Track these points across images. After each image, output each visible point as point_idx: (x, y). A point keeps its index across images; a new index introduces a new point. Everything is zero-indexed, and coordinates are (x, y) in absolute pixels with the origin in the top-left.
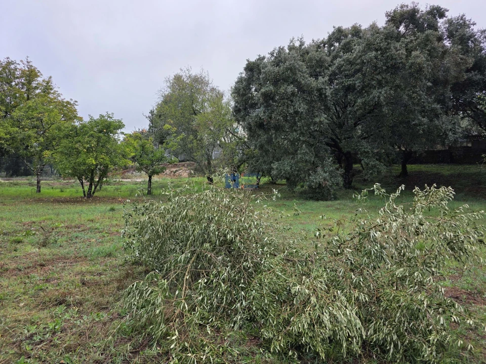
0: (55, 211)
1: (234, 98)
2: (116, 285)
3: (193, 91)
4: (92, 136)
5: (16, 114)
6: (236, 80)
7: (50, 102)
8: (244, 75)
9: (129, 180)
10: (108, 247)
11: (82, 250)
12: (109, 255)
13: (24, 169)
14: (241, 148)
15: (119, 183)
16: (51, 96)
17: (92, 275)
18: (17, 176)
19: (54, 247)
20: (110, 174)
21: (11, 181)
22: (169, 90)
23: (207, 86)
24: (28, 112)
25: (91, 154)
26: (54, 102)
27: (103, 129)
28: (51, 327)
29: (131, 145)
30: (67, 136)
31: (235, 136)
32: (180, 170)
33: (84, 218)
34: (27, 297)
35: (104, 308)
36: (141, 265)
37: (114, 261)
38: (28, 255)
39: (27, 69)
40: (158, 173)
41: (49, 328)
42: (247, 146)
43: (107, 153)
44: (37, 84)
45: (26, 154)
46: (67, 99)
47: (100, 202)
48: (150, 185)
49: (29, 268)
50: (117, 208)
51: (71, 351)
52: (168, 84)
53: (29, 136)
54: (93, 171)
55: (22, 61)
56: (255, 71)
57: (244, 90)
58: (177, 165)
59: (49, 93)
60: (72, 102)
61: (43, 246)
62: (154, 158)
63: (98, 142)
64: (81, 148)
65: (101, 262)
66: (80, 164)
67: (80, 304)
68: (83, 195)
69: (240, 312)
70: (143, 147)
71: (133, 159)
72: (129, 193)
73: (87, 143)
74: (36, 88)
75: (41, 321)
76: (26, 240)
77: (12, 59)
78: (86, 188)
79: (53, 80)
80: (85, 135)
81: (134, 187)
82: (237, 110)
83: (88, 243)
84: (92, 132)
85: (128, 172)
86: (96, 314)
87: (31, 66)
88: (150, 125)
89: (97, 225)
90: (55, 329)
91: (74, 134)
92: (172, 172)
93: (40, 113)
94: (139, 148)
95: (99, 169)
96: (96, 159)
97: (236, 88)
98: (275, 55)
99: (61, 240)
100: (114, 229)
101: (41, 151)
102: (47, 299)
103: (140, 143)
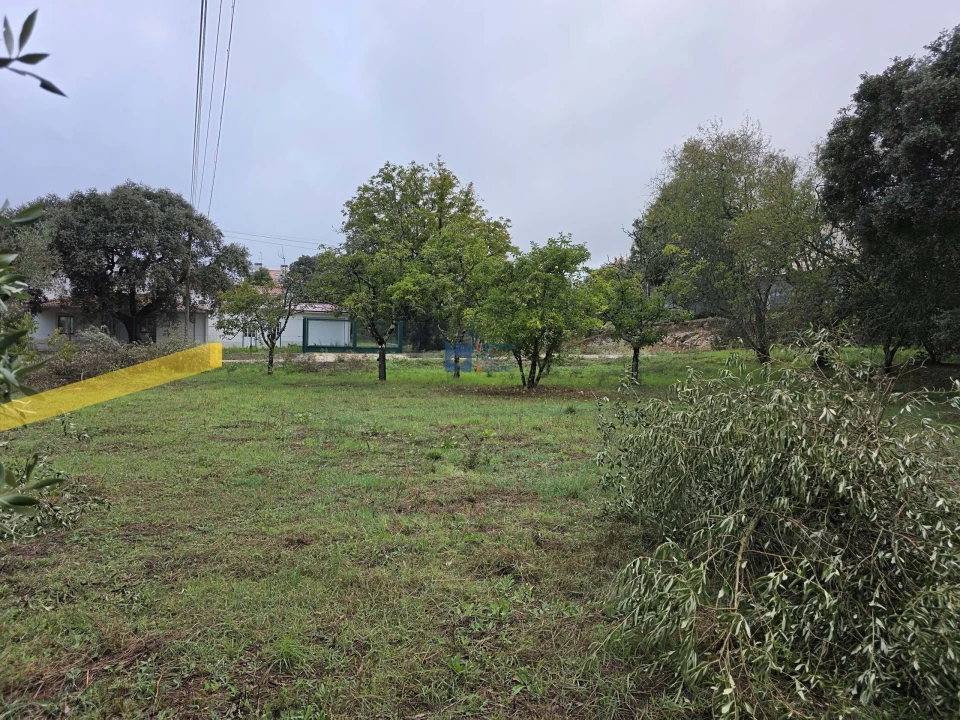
0: (482, 410)
1: (824, 168)
2: (592, 554)
3: (724, 168)
4: (536, 278)
5: (427, 250)
6: (831, 127)
7: (471, 227)
8: (851, 113)
9: (596, 356)
10: (570, 480)
11: (529, 481)
12: (574, 495)
13: (436, 341)
14: (841, 281)
15: (579, 362)
16: (472, 216)
17: (550, 529)
18: (427, 351)
19: (486, 471)
20: (564, 346)
21: (420, 359)
22: (674, 174)
23: (757, 153)
24: (441, 247)
25: (535, 311)
26: (477, 226)
27: (554, 265)
28: (494, 612)
29: (600, 289)
30: (497, 282)
31: (824, 254)
32: (693, 335)
33: (528, 422)
34: (455, 552)
35: (577, 596)
36: (634, 521)
37: (584, 508)
38: (449, 481)
39: (438, 176)
40: (650, 343)
41: (491, 612)
42: (857, 275)
43: (560, 309)
44: (453, 199)
45: (440, 315)
46: (496, 219)
47: (549, 397)
48: (637, 365)
49: (453, 502)
50: (579, 407)
51: (529, 663)
52: (672, 163)
53: (444, 287)
54: (537, 340)
55: (431, 164)
56: (884, 98)
57: (855, 147)
58: (686, 324)
59: (469, 212)
60: (502, 223)
61: (471, 468)
62: (643, 314)
63: (545, 288)
64: (518, 301)
65: (562, 507)
66: (517, 330)
67: (535, 578)
68: (521, 383)
69: (873, 664)
70: (622, 292)
71: (605, 316)
72: (597, 380)
73: (528, 292)
74: (451, 205)
75: (478, 597)
76: (447, 455)
77: (418, 163)
78: (527, 371)
79: (474, 187)
80: (524, 277)
81: (606, 369)
82: (831, 195)
83: (536, 469)
84: (536, 272)
85: (592, 340)
86: (564, 604)
87: (444, 170)
88: (632, 249)
89: (549, 438)
90: (500, 616)
91: (508, 278)
92: (676, 339)
93: (458, 247)
94: (614, 295)
95: (548, 337)
96: (542, 319)
97: (831, 146)
98: (943, 48)
99: (496, 460)
100: (577, 448)
101: (461, 310)
102: (485, 561)
103: (618, 285)
